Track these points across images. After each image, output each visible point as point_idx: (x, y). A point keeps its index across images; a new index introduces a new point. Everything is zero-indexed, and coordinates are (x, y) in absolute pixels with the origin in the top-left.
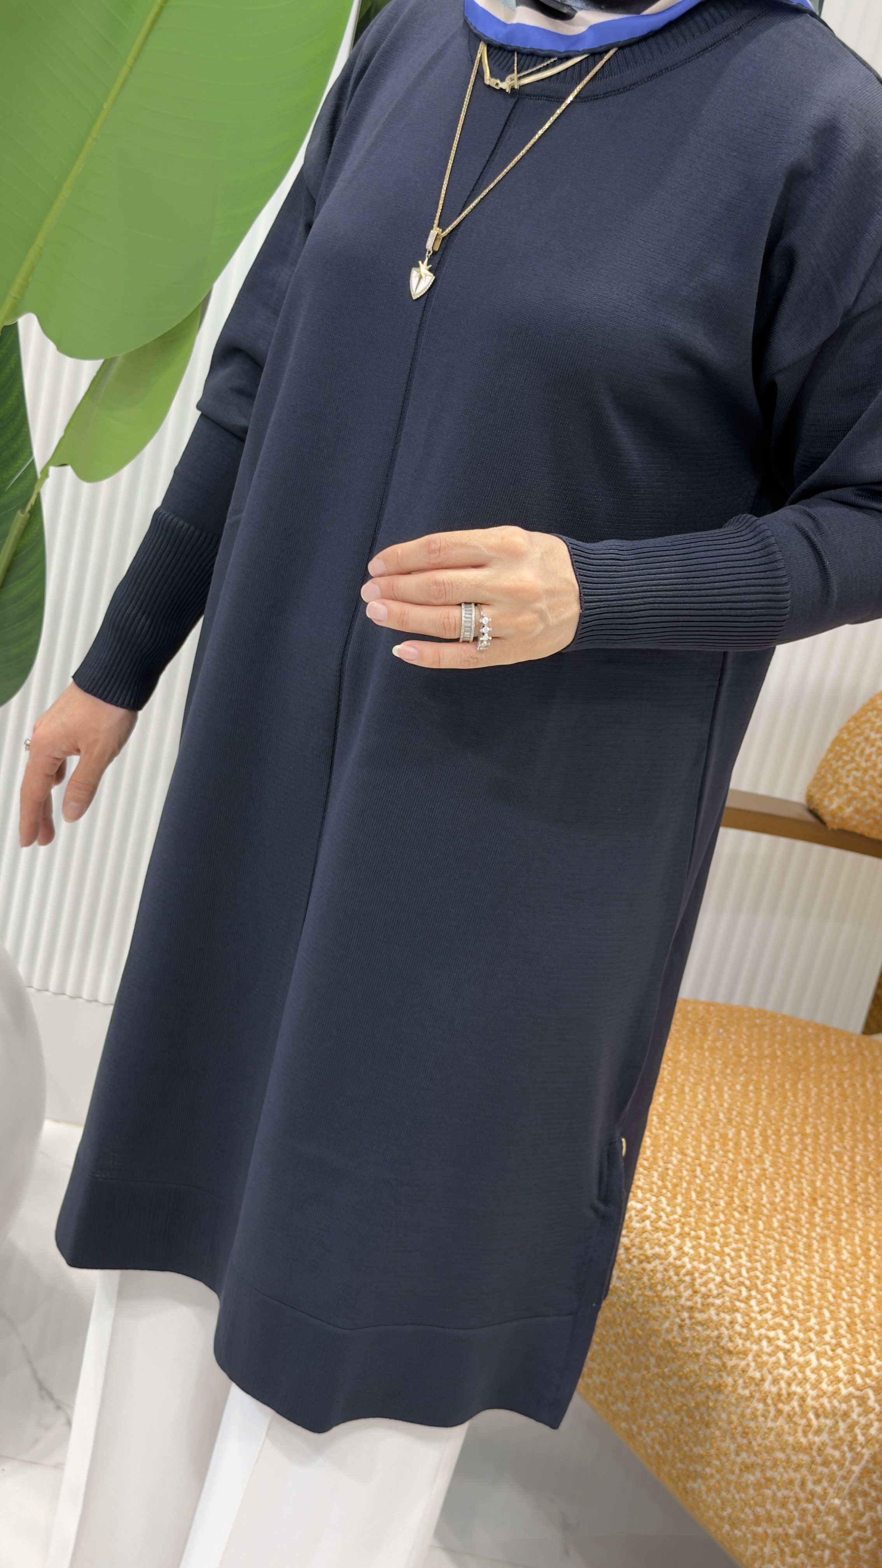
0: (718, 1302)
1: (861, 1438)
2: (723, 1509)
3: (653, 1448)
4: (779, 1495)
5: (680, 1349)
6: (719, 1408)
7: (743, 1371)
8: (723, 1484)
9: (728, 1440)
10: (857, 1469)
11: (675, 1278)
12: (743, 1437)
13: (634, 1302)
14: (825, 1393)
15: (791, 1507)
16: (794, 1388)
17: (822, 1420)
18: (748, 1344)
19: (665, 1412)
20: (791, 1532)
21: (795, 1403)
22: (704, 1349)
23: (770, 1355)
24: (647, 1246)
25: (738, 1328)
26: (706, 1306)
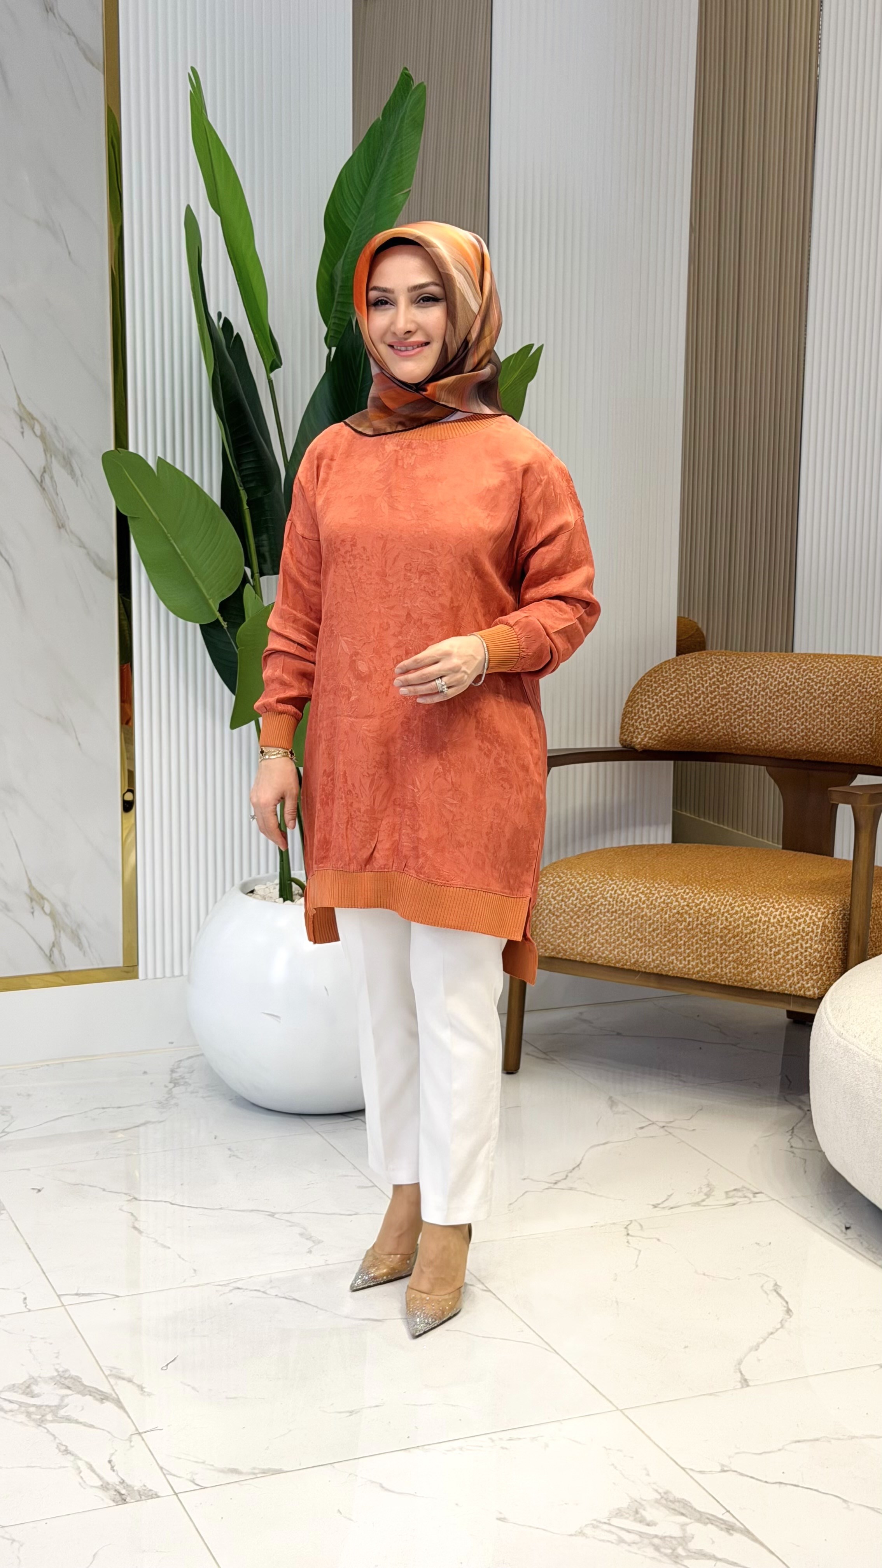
0: (737, 904)
1: (816, 920)
2: (772, 975)
3: (730, 972)
4: (794, 956)
5: (730, 927)
6: (757, 939)
7: (760, 921)
8: (769, 966)
9: (765, 948)
10: (819, 931)
11: (714, 905)
12: (771, 943)
13: (701, 922)
14: (795, 912)
15: (800, 957)
16: (783, 916)
17: (799, 921)
18: (757, 911)
19: (732, 955)
20: (803, 967)
21: (786, 920)
22: (740, 922)
23: (768, 910)
24: (696, 901)
25: (749, 908)
26: (733, 909)
